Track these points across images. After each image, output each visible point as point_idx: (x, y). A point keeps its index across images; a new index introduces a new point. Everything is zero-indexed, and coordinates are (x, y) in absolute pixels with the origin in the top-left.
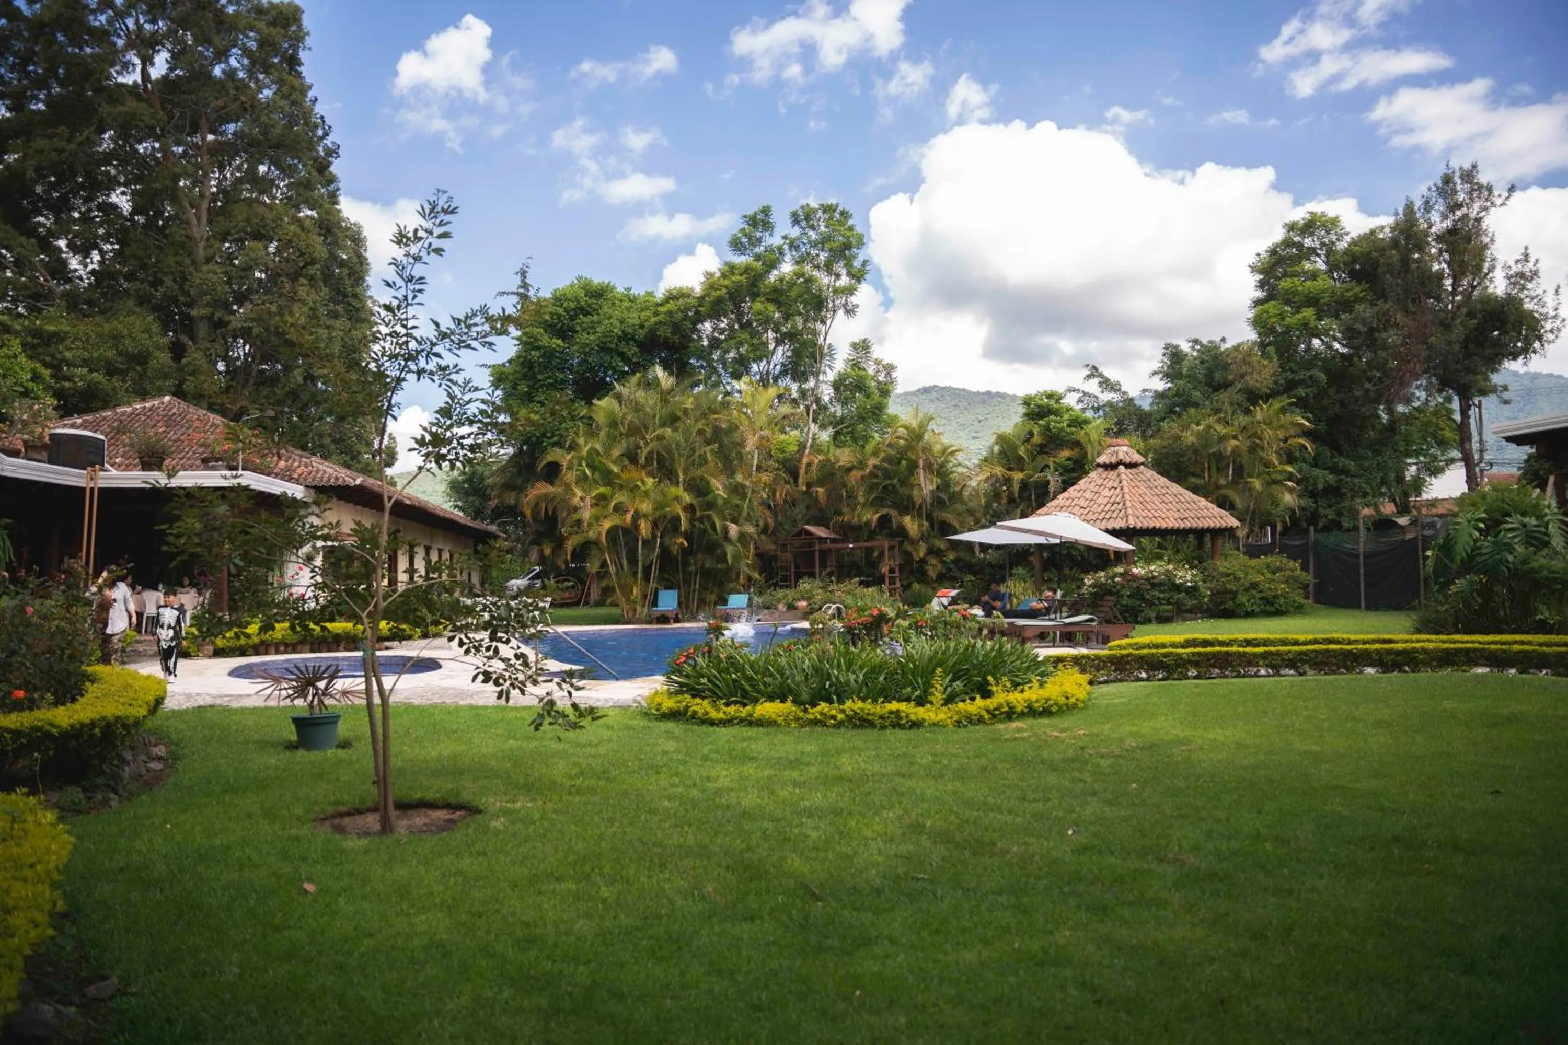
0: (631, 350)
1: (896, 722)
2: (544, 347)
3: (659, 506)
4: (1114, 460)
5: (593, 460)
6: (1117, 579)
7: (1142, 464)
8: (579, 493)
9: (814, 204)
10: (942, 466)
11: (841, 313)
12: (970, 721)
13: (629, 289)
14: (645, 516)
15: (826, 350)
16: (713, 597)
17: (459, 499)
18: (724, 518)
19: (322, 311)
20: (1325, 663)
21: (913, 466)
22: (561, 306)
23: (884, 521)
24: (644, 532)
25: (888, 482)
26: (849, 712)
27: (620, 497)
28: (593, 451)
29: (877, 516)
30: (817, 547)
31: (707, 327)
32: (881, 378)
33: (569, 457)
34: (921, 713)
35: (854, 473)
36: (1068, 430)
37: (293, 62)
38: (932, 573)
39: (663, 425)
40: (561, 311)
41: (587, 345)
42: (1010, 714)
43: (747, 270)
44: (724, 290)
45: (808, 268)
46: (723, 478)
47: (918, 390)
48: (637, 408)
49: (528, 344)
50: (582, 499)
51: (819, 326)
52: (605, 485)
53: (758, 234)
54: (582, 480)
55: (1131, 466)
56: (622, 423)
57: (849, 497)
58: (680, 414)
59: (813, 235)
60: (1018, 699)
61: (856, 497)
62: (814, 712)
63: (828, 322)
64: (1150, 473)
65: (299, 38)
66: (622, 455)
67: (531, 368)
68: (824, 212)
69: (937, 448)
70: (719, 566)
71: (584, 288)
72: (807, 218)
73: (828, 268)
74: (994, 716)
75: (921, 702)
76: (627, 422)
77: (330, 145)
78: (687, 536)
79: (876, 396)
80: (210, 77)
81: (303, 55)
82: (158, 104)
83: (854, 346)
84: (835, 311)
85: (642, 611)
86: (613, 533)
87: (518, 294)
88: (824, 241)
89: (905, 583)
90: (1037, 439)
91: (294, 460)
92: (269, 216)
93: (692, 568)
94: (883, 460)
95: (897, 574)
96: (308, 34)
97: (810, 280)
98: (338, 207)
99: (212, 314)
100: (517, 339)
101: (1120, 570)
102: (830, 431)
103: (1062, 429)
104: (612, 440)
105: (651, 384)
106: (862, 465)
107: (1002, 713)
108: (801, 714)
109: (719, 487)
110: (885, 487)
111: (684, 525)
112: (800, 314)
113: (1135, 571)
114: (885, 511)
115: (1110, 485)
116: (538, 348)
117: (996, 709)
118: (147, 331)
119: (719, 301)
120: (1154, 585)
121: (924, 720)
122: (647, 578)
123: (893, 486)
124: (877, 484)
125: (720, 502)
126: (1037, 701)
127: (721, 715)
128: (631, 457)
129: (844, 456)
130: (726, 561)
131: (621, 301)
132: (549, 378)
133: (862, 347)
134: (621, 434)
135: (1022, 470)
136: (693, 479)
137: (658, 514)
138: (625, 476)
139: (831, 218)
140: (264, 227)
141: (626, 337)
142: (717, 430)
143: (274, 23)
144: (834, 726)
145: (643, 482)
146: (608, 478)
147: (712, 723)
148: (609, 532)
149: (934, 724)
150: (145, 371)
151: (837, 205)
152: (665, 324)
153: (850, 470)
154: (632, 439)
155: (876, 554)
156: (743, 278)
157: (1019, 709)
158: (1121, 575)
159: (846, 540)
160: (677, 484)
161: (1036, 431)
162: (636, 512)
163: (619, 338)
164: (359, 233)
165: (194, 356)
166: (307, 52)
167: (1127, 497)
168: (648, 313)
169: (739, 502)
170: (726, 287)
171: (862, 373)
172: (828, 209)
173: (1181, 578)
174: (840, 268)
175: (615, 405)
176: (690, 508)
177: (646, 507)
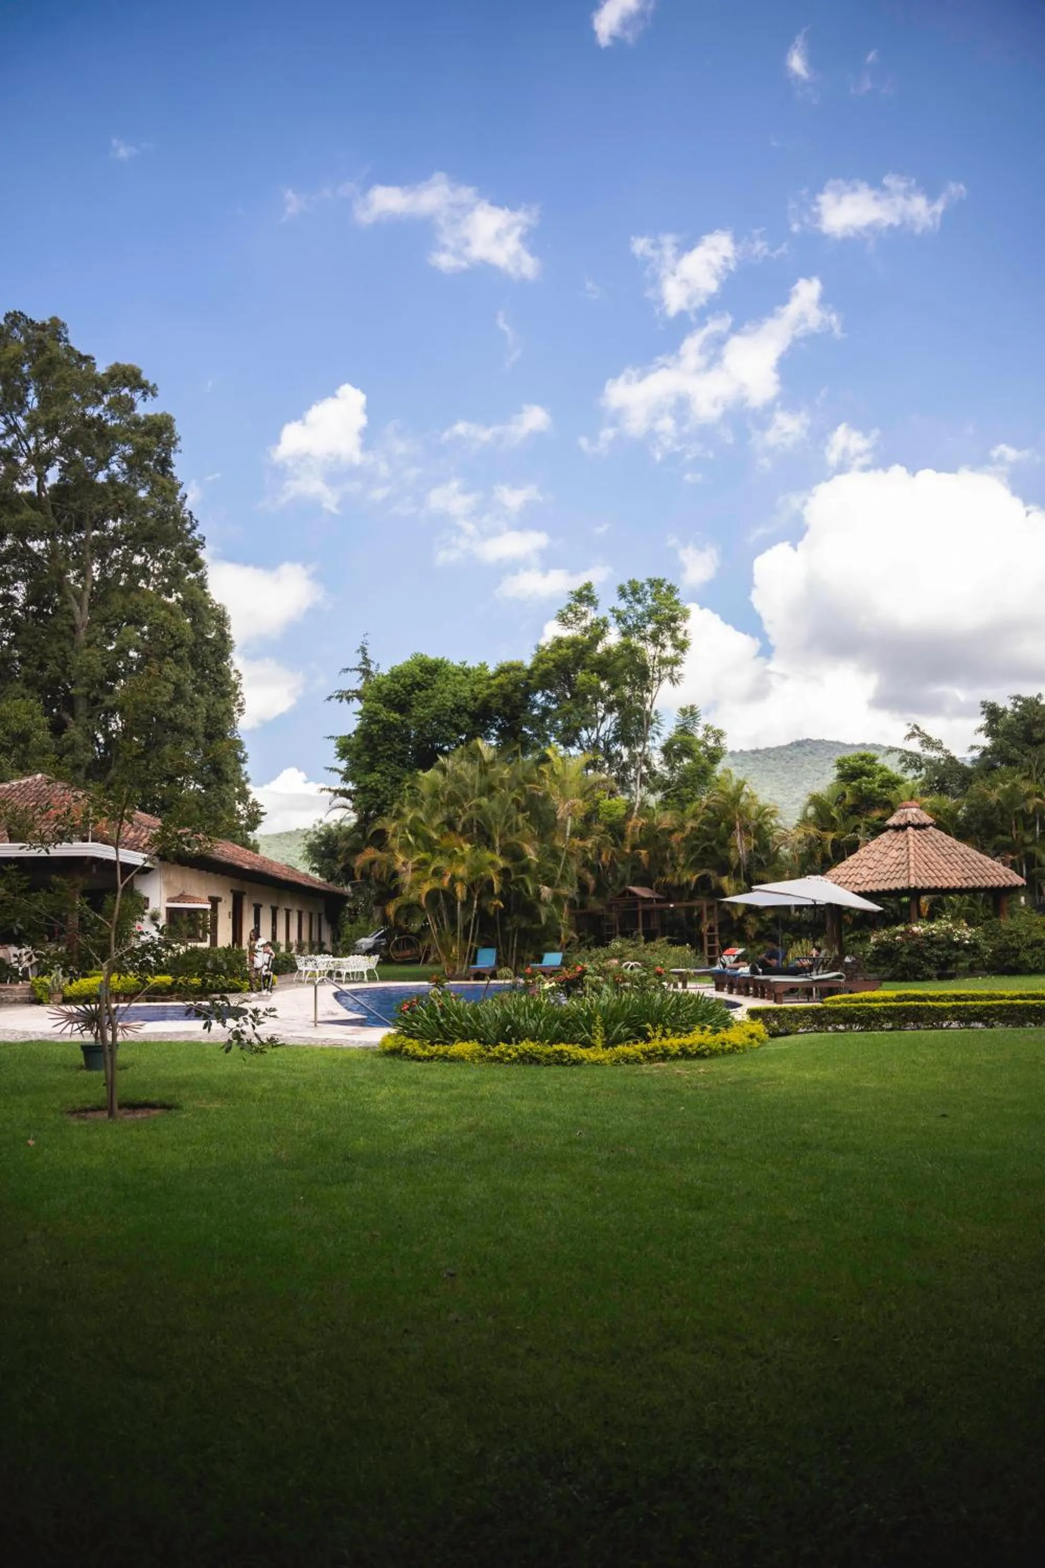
0: (465, 721)
1: (560, 1060)
2: (382, 721)
3: (474, 870)
4: (902, 822)
5: (417, 827)
6: (898, 938)
7: (931, 824)
8: (401, 858)
9: (641, 579)
10: (760, 826)
11: (666, 682)
12: (627, 1062)
13: (465, 663)
14: (462, 880)
15: (653, 716)
16: (531, 956)
17: (315, 861)
18: (536, 881)
19: (189, 687)
20: (1012, 1018)
21: (731, 828)
22: (399, 682)
23: (704, 881)
24: (459, 895)
25: (707, 844)
26: (521, 1051)
27: (439, 862)
28: (416, 819)
29: (696, 876)
30: (640, 907)
31: (539, 698)
32: (711, 743)
33: (394, 825)
34: (583, 1052)
35: (676, 834)
36: (879, 790)
37: (165, 463)
38: (751, 932)
39: (481, 794)
40: (397, 687)
41: (423, 718)
42: (665, 1056)
43: (574, 643)
44: (552, 664)
45: (634, 641)
46: (536, 843)
47: (792, 744)
48: (458, 779)
49: (369, 717)
50: (404, 864)
51: (646, 695)
52: (426, 851)
53: (583, 609)
54: (406, 847)
55: (919, 827)
56: (443, 794)
57: (672, 858)
58: (496, 783)
59: (640, 609)
60: (674, 1043)
61: (677, 858)
62: (495, 1051)
63: (654, 691)
64: (938, 834)
65: (170, 444)
66: (443, 823)
67: (371, 740)
68: (652, 586)
69: (753, 810)
70: (535, 926)
71: (420, 665)
72: (634, 593)
73: (654, 638)
74: (649, 1058)
75: (586, 1044)
76: (446, 792)
77: (197, 538)
78: (501, 896)
79: (705, 761)
80: (93, 485)
81: (174, 458)
82: (49, 510)
83: (683, 712)
84: (660, 681)
85: (461, 968)
86: (433, 896)
87: (361, 670)
88: (652, 613)
89: (725, 941)
90: (849, 800)
91: (142, 831)
92: (143, 603)
93: (509, 928)
94: (703, 823)
95: (716, 933)
96: (179, 439)
97: (634, 651)
98: (206, 591)
99: (89, 693)
100: (360, 713)
101: (901, 928)
102: (659, 795)
103: (873, 790)
104: (435, 809)
105: (475, 755)
106: (682, 827)
107: (657, 1055)
108: (484, 1052)
109: (531, 854)
110: (705, 849)
111: (497, 887)
112: (626, 683)
113: (915, 929)
114: (704, 872)
115: (896, 846)
116: (378, 722)
117: (652, 1051)
118: (30, 712)
119: (546, 674)
120: (933, 944)
121: (584, 1059)
122: (466, 937)
123: (713, 848)
124: (697, 846)
125: (533, 866)
126: (691, 1046)
127: (426, 1053)
128: (450, 824)
129: (666, 820)
130: (540, 922)
131: (455, 675)
132: (389, 749)
133: (690, 714)
134: (442, 804)
135: (834, 830)
136: (509, 844)
137: (474, 878)
138: (445, 842)
139: (659, 592)
140: (137, 613)
141: (459, 709)
142: (532, 798)
143: (148, 433)
144: (508, 1063)
145: (462, 849)
146: (430, 845)
147: (419, 1059)
148: (429, 895)
149: (592, 1063)
150: (27, 747)
151: (664, 580)
152: (496, 696)
153: (671, 832)
154: (452, 809)
155: (696, 914)
156: (570, 652)
157: (673, 1052)
158: (902, 933)
159: (669, 900)
160: (493, 850)
161: (848, 791)
162: (453, 876)
163: (452, 710)
164: (224, 613)
165: (74, 732)
166: (178, 454)
167: (912, 857)
168: (481, 686)
169: (551, 865)
170: (553, 660)
171: (691, 738)
172: (656, 584)
173: (959, 936)
174: (666, 638)
175: (439, 775)
176: (505, 872)
177: (462, 871)
